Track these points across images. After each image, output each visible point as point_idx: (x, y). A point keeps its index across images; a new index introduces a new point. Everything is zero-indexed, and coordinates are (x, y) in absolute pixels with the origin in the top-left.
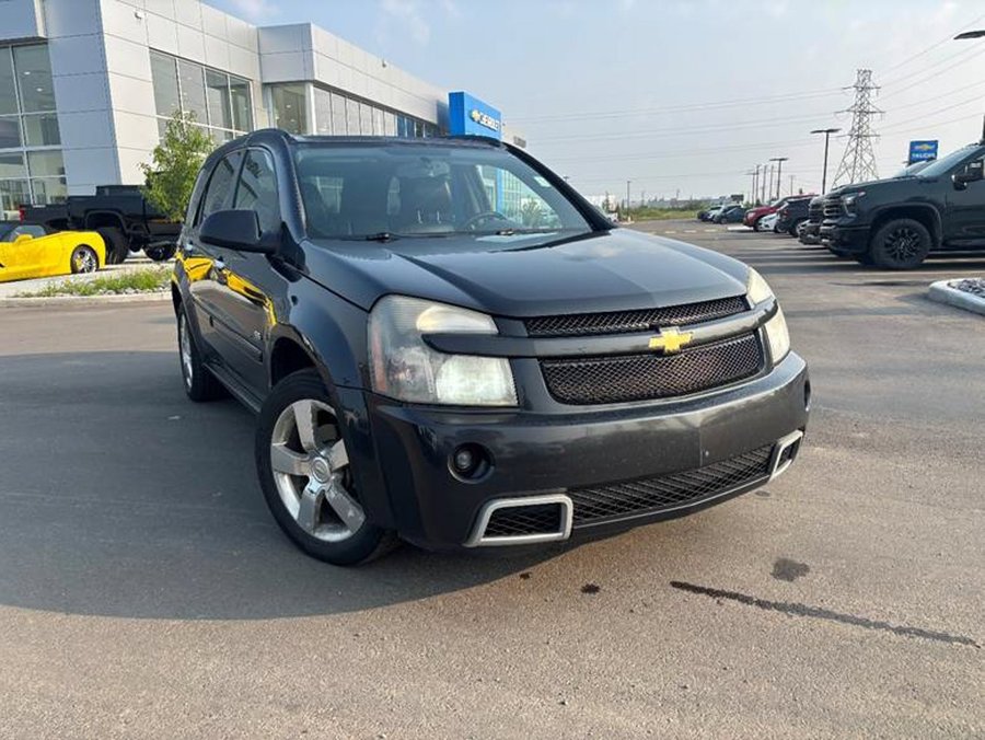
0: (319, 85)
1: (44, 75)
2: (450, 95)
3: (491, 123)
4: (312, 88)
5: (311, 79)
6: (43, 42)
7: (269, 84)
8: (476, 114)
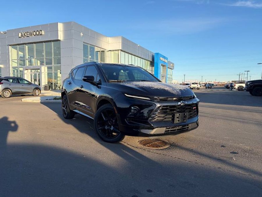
1: (59, 48)
3: (165, 60)
5: (121, 49)
6: (59, 40)
7: (110, 51)
8: (161, 58)
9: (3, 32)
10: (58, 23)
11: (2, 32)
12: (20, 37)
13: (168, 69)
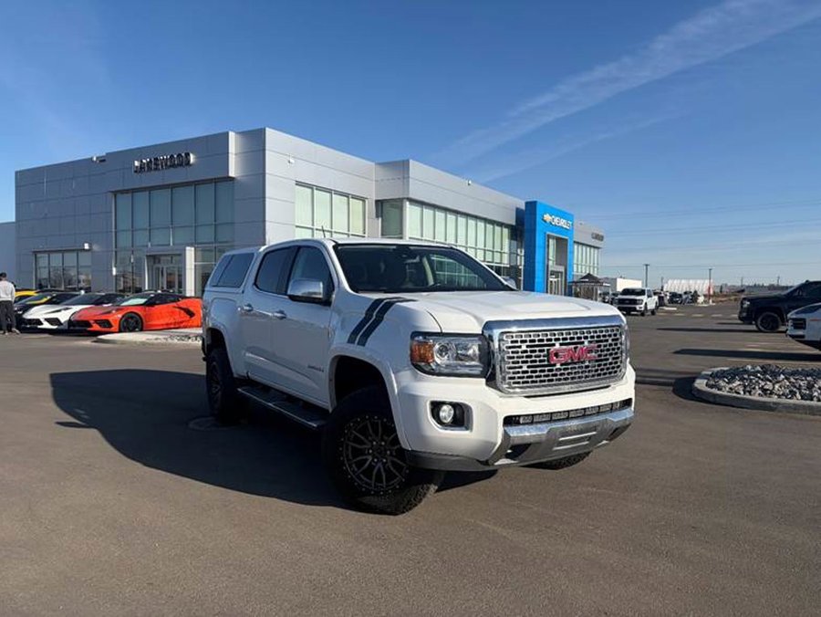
0: (413, 201)
2: (527, 203)
3: (563, 223)
4: (408, 203)
5: (406, 196)
6: (232, 179)
8: (547, 217)
9: (97, 158)
10: (228, 133)
11: (95, 159)
12: (136, 172)
13: (576, 246)
